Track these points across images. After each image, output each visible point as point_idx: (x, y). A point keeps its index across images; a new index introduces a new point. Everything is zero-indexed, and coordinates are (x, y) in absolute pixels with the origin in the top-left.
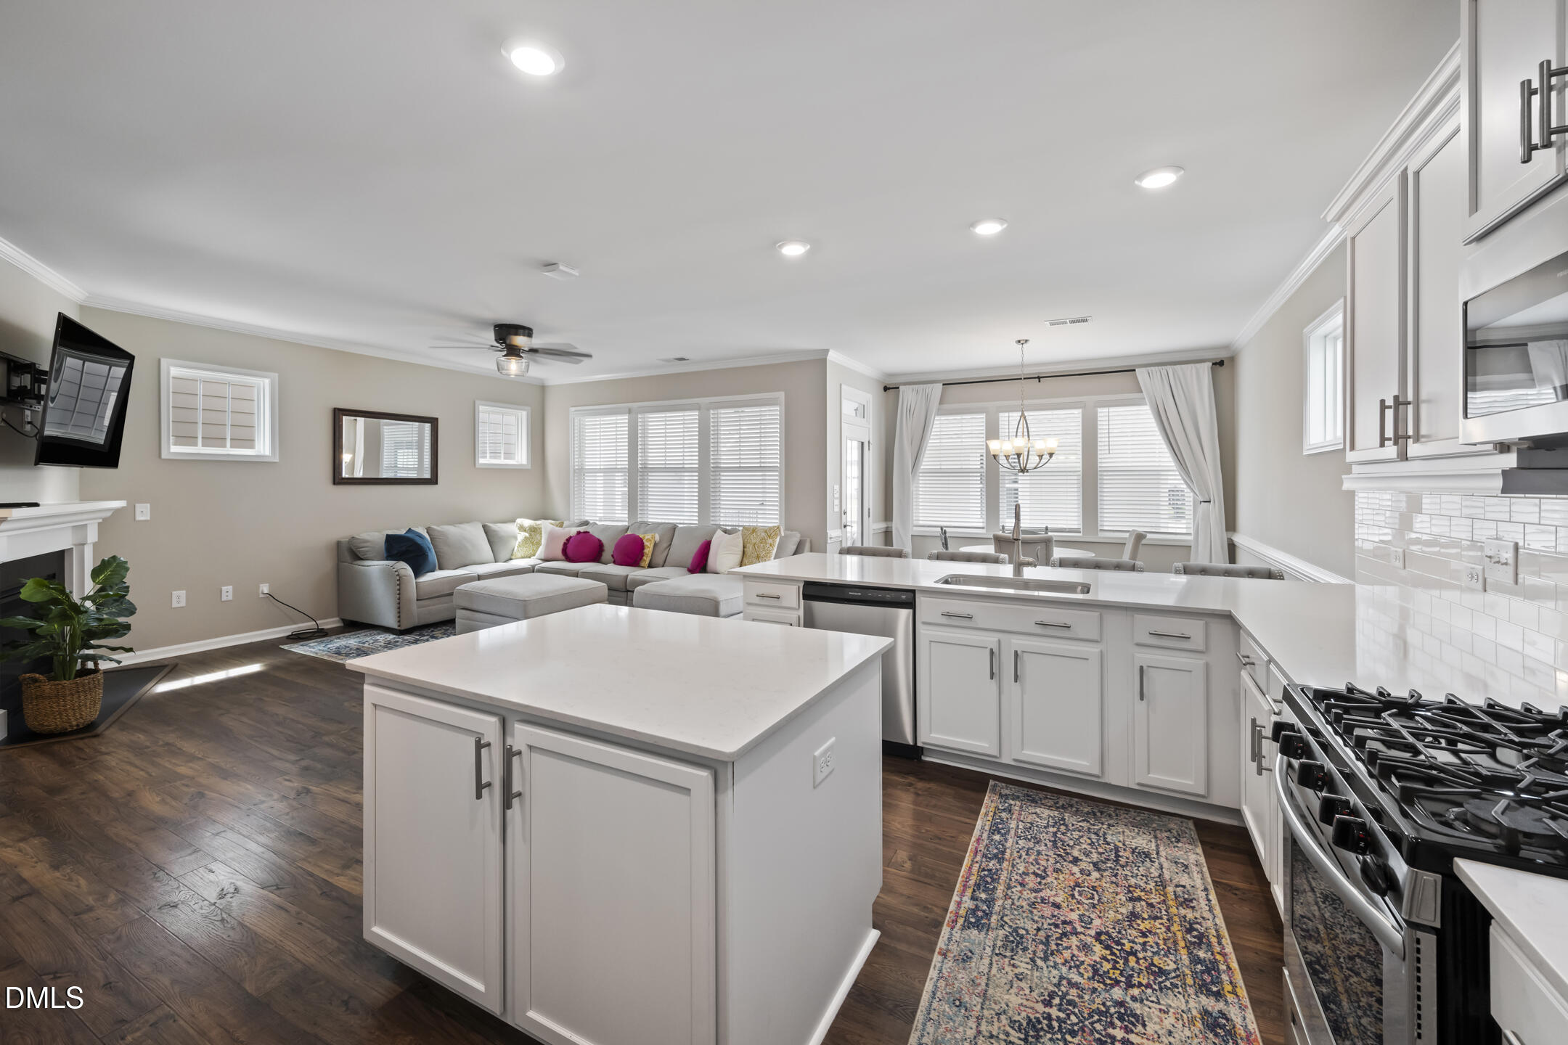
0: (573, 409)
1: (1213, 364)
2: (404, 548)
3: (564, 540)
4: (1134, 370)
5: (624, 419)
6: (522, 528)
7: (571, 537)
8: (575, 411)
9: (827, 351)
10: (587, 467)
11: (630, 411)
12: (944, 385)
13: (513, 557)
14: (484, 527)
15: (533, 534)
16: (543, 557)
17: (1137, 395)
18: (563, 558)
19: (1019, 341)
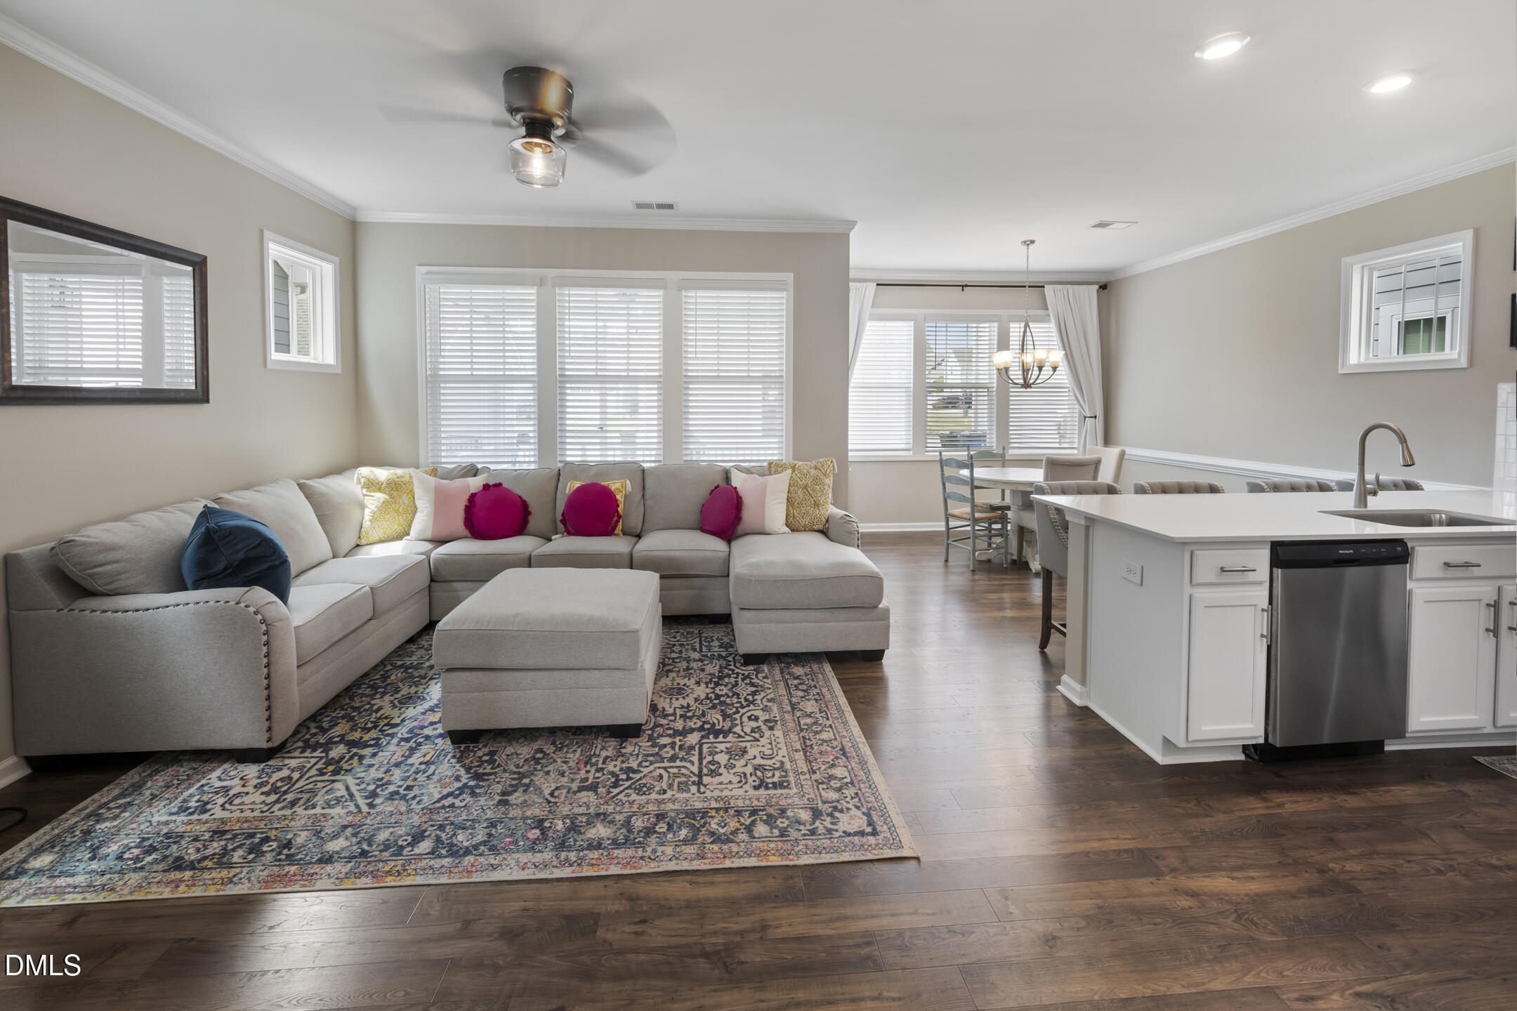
0: (423, 269)
1: (1100, 287)
2: (241, 555)
3: (463, 502)
4: (1044, 287)
5: (531, 292)
6: (372, 485)
7: (473, 496)
8: (428, 273)
9: (852, 224)
10: (441, 373)
11: (541, 283)
12: (878, 285)
13: (363, 542)
14: (301, 486)
15: (395, 493)
16: (429, 535)
17: (1043, 312)
18: (466, 532)
19: (1025, 242)
